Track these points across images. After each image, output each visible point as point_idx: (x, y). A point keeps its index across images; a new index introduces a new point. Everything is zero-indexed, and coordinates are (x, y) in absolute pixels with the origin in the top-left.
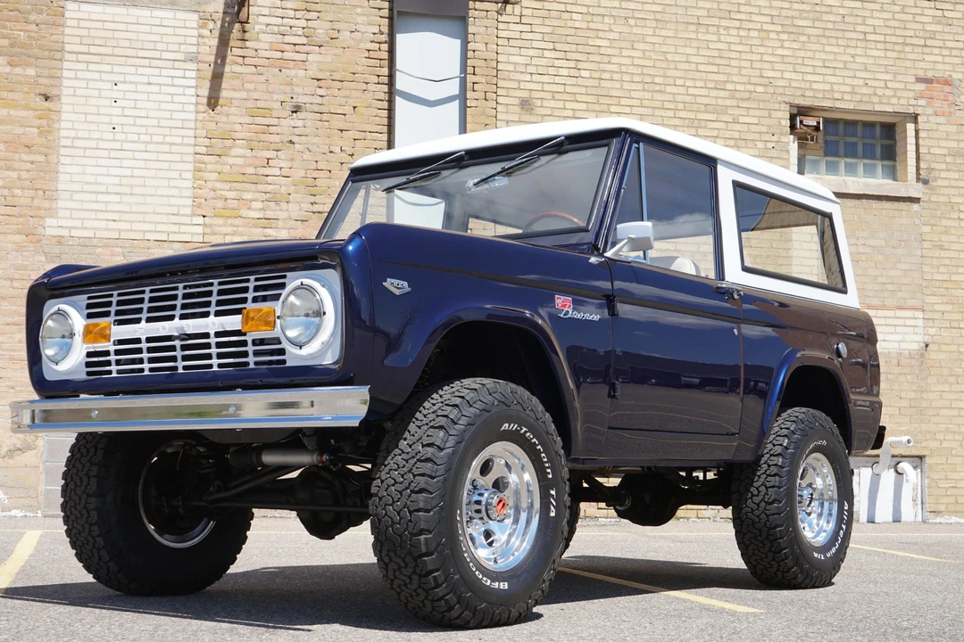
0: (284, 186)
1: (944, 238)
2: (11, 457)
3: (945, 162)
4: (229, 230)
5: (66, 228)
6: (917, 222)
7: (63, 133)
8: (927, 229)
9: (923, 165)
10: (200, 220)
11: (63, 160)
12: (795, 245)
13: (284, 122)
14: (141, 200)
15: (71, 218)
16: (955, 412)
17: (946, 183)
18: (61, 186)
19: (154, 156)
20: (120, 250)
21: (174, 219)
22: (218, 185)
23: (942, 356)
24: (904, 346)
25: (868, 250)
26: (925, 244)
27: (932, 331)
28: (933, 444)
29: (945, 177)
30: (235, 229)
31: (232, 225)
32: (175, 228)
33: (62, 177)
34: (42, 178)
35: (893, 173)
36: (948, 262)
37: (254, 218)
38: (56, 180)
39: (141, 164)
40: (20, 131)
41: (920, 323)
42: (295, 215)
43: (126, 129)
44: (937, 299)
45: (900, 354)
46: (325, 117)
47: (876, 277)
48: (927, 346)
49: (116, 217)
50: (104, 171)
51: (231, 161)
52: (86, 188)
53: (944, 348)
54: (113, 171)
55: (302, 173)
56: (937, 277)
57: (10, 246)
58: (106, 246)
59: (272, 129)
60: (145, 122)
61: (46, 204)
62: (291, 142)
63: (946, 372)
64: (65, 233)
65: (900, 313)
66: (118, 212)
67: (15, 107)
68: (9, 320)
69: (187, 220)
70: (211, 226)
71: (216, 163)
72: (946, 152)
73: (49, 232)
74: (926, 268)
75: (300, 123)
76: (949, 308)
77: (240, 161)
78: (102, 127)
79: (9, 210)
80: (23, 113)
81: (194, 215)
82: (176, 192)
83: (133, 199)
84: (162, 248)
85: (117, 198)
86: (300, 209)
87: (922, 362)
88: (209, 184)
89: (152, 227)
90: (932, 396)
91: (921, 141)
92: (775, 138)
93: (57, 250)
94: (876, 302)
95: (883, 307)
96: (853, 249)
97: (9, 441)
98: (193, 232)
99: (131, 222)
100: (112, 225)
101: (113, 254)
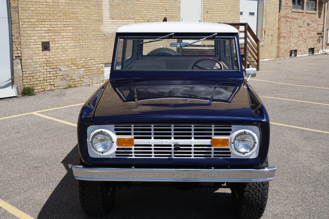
25: (121, 2)
36: (139, 5)
44: (137, 16)
47: (123, 10)
56: (138, 9)
65: (129, 20)
74: (135, 7)
76: (140, 18)
94: (123, 17)
95: (125, 19)
96: (118, 2)
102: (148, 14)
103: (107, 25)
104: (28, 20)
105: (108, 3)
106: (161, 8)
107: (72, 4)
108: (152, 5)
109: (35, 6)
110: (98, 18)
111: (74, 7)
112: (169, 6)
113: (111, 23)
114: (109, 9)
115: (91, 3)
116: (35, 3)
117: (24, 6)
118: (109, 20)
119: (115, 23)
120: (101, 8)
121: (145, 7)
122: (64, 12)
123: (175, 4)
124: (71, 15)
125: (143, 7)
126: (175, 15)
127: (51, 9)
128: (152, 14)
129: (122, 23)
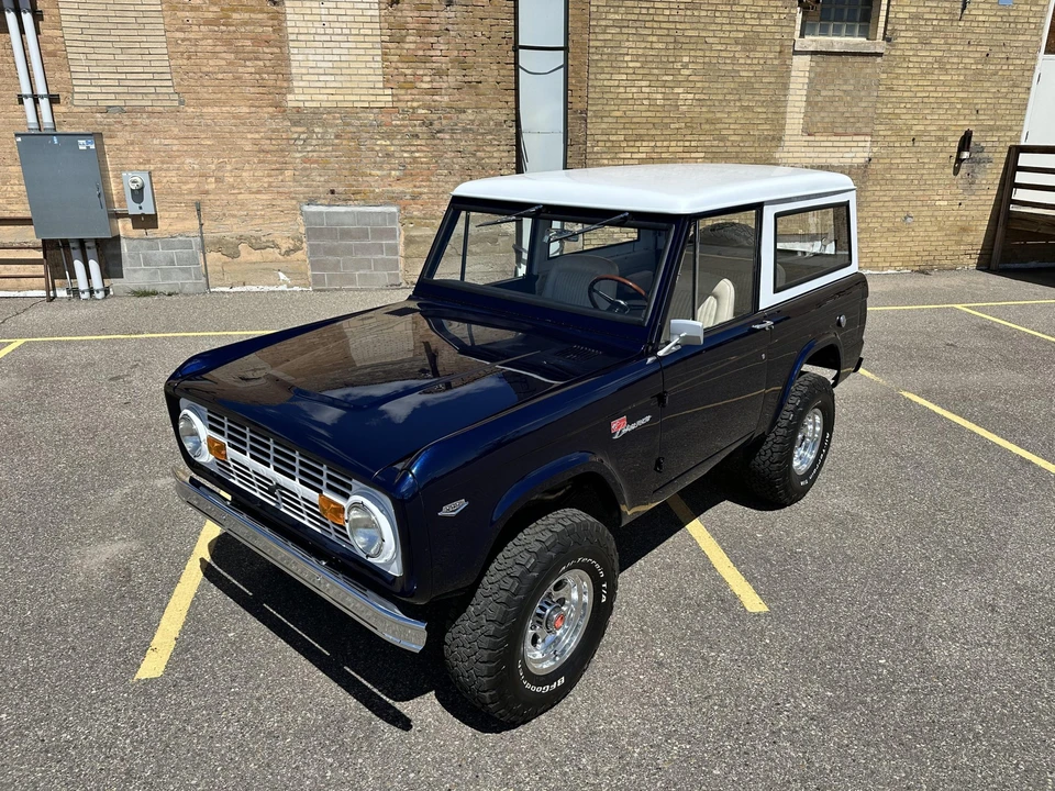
0: (443, 63)
1: (895, 82)
3: (905, 24)
4: (409, 97)
5: (302, 101)
6: (878, 70)
7: (290, 30)
8: (884, 76)
9: (889, 28)
10: (390, 91)
11: (292, 51)
12: (791, 92)
13: (442, 14)
14: (348, 78)
15: (303, 94)
16: (881, 204)
17: (903, 40)
18: (294, 71)
19: (353, 45)
20: (338, 115)
21: (371, 91)
22: (400, 65)
23: (879, 166)
24: (855, 160)
25: (841, 94)
26: (881, 88)
27: (875, 150)
29: (905, 37)
30: (413, 97)
31: (411, 94)
32: (373, 98)
33: (294, 64)
34: (280, 65)
35: (865, 33)
36: (894, 100)
37: (425, 89)
38: (289, 66)
39: (346, 51)
40: (260, 30)
41: (868, 144)
42: (452, 85)
43: (333, 25)
44: (882, 127)
45: (851, 166)
46: (470, 9)
47: (843, 113)
48: (870, 160)
49: (333, 91)
50: (320, 58)
51: (407, 46)
52: (311, 71)
53: (881, 161)
54: (327, 58)
55: (456, 53)
56: (885, 111)
57: (266, 116)
58: (329, 113)
59: (434, 20)
60: (344, 19)
61: (285, 85)
62: (447, 29)
63: (879, 177)
64: (301, 104)
65: (856, 138)
66: (334, 88)
67: (253, 12)
68: (274, 167)
69: (381, 92)
70: (397, 95)
71: (397, 48)
72: (907, 16)
73: (290, 104)
74: (879, 105)
75: (452, 15)
76: (889, 133)
77: (412, 46)
78: (316, 24)
79: (261, 90)
80: (260, 16)
81: (384, 88)
82: (371, 72)
83: (342, 78)
84: (366, 113)
85: (332, 78)
86: (456, 81)
87: (865, 171)
88: (393, 65)
89: (358, 98)
90: (867, 194)
91: (891, 8)
92: (787, 11)
93: (297, 117)
94: (840, 130)
95: (845, 135)
96: (830, 93)
97: (285, 245)
98: (385, 99)
99: (344, 95)
100: (331, 97)
101: (334, 118)
102: (915, 122)
103: (791, 149)
104: (605, 138)
105: (804, 98)
106: (959, 106)
107: (709, 103)
108: (932, 100)
109: (623, 108)
110: (771, 133)
111: (713, 109)
112: (989, 101)
113: (806, 144)
114: (803, 110)
115: (757, 98)
116: (625, 102)
117: (599, 107)
118: (800, 138)
119: (815, 144)
120: (782, 110)
121: (909, 106)
122: (689, 120)
123: (1010, 96)
124: (703, 126)
125: (902, 105)
126: (1005, 123)
127: (658, 115)
128: (928, 122)
129: (835, 144)
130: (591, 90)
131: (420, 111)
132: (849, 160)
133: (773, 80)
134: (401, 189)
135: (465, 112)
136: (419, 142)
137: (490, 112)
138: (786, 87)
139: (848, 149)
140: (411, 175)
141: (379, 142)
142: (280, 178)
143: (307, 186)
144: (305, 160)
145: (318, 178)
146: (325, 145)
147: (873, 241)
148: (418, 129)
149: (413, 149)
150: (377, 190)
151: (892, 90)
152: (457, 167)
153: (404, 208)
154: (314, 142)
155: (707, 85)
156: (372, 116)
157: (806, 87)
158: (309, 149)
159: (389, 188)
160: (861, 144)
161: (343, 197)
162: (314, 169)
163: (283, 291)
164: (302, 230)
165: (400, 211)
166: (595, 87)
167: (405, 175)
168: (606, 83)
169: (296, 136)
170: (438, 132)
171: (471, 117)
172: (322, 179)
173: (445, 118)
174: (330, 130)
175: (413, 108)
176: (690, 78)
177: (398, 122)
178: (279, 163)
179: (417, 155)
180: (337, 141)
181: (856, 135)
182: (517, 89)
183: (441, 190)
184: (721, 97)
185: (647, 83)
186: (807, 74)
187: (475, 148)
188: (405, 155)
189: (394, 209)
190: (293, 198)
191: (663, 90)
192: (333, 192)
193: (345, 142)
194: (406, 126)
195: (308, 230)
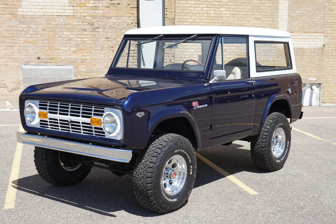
1: (333, 7)
2: (12, 92)
4: (82, 11)
5: (26, 12)
8: (327, 4)
10: (72, 8)
12: (280, 11)
14: (51, 1)
15: (27, 8)
16: (333, 68)
20: (44, 19)
21: (63, 8)
23: (329, 49)
24: (316, 46)
25: (306, 12)
26: (326, 9)
27: (326, 40)
28: (324, 80)
30: (84, 11)
31: (83, 9)
32: (63, 11)
36: (333, 15)
37: (90, 7)
41: (322, 37)
42: (105, 5)
44: (329, 29)
45: (315, 49)
47: (308, 22)
48: (324, 46)
49: (42, 7)
53: (330, 46)
56: (330, 21)
57: (7, 19)
58: (40, 18)
61: (18, 3)
63: (330, 54)
64: (25, 14)
65: (316, 34)
66: (43, 6)
68: (8, 45)
69: (67, 8)
70: (76, 10)
73: (20, 13)
74: (326, 18)
76: (333, 32)
79: (5, 6)
81: (70, 6)
83: (48, 1)
84: (59, 18)
85: (42, 1)
86: (107, 3)
87: (322, 51)
89: (55, 11)
90: (325, 63)
93: (23, 20)
94: (307, 30)
95: (310, 32)
96: (301, 12)
97: (11, 86)
98: (70, 12)
99: (48, 9)
100: (41, 10)
101: (42, 21)
105: (287, 14)
107: (238, 16)
109: (194, 18)
111: (240, 19)
114: (287, 20)
115: (263, 14)
116: (195, 15)
117: (181, 17)
119: (295, 37)
120: (276, 20)
127: (212, 21)
129: (305, 37)
130: (176, 8)
131: (88, 18)
132: (313, 46)
133: (270, 5)
134: (75, 57)
135: (111, 18)
136: (86, 33)
137: (124, 18)
138: (277, 8)
139: (312, 40)
140: (81, 50)
141: (65, 33)
142: (11, 50)
143: (25, 55)
144: (26, 42)
145: (32, 51)
146: (36, 34)
147: (331, 88)
148: (86, 27)
149: (83, 36)
150: (63, 57)
151: (332, 10)
152: (106, 46)
153: (77, 67)
154: (31, 33)
155: (236, 7)
156: (62, 20)
157: (287, 8)
158: (28, 36)
159: (69, 56)
160: (318, 37)
161: (45, 61)
162: (30, 46)
163: (8, 112)
164: (21, 78)
165: (74, 68)
166: (179, 7)
167: (78, 50)
168: (184, 5)
169: (21, 29)
170: (97, 28)
171: (114, 21)
172: (34, 51)
173: (101, 21)
174: (40, 27)
175: (84, 16)
176: (228, 4)
177: (76, 23)
178: (11, 43)
179: (85, 39)
180: (43, 32)
181: (316, 32)
182: (138, 8)
183: (97, 58)
184: (244, 13)
185: (206, 6)
186: (287, 2)
187: (116, 36)
188: (79, 39)
189: (71, 67)
190: (17, 61)
191: (214, 9)
192: (39, 58)
193: (47, 33)
194: (80, 25)
195: (24, 78)
